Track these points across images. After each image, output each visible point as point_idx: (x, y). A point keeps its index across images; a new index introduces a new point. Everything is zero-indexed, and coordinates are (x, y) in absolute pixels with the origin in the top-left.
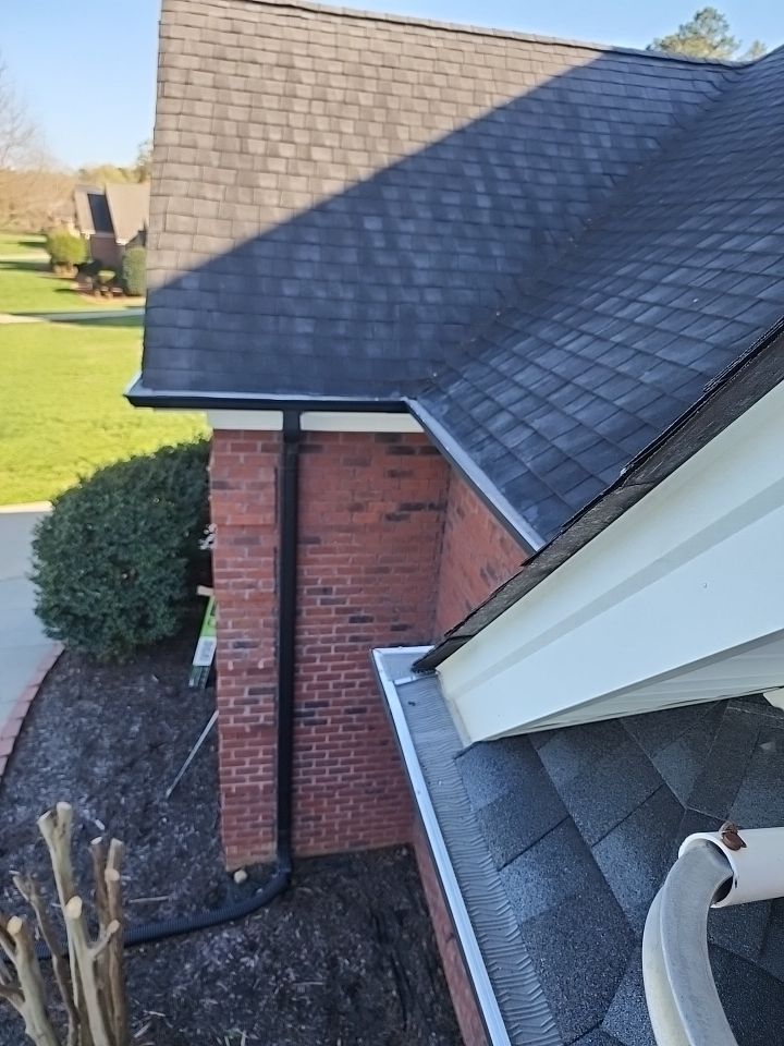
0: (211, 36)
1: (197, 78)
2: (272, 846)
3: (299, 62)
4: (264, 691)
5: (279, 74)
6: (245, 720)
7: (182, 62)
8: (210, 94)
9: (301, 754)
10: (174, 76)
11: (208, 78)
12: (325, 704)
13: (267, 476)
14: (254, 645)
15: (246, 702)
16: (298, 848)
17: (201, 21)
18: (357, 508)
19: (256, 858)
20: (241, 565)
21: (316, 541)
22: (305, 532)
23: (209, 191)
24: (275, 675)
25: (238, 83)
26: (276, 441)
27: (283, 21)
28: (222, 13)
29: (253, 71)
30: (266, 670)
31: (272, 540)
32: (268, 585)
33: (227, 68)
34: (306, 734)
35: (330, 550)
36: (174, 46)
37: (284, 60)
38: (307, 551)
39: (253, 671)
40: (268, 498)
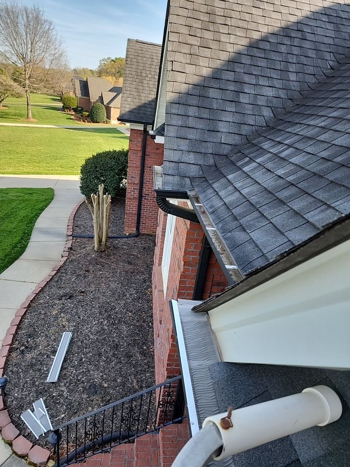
0: (137, 51)
1: (133, 60)
2: (135, 229)
3: (154, 57)
4: (136, 189)
5: (150, 60)
6: (132, 195)
7: (131, 57)
8: (135, 64)
9: (143, 206)
10: (129, 59)
11: (135, 60)
12: (149, 195)
13: (140, 140)
14: (135, 178)
15: (132, 191)
16: (140, 231)
17: (135, 48)
18: (158, 149)
19: (131, 232)
20: (134, 159)
21: (149, 155)
22: (147, 153)
23: (134, 83)
24: (139, 185)
25: (141, 61)
26: (142, 132)
27: (152, 48)
28: (139, 46)
29: (145, 59)
30: (137, 184)
31: (140, 154)
32: (139, 164)
33: (139, 58)
34: (144, 202)
35: (151, 158)
36: (129, 53)
37: (151, 57)
38: (147, 157)
39: (134, 184)
40: (140, 144)
